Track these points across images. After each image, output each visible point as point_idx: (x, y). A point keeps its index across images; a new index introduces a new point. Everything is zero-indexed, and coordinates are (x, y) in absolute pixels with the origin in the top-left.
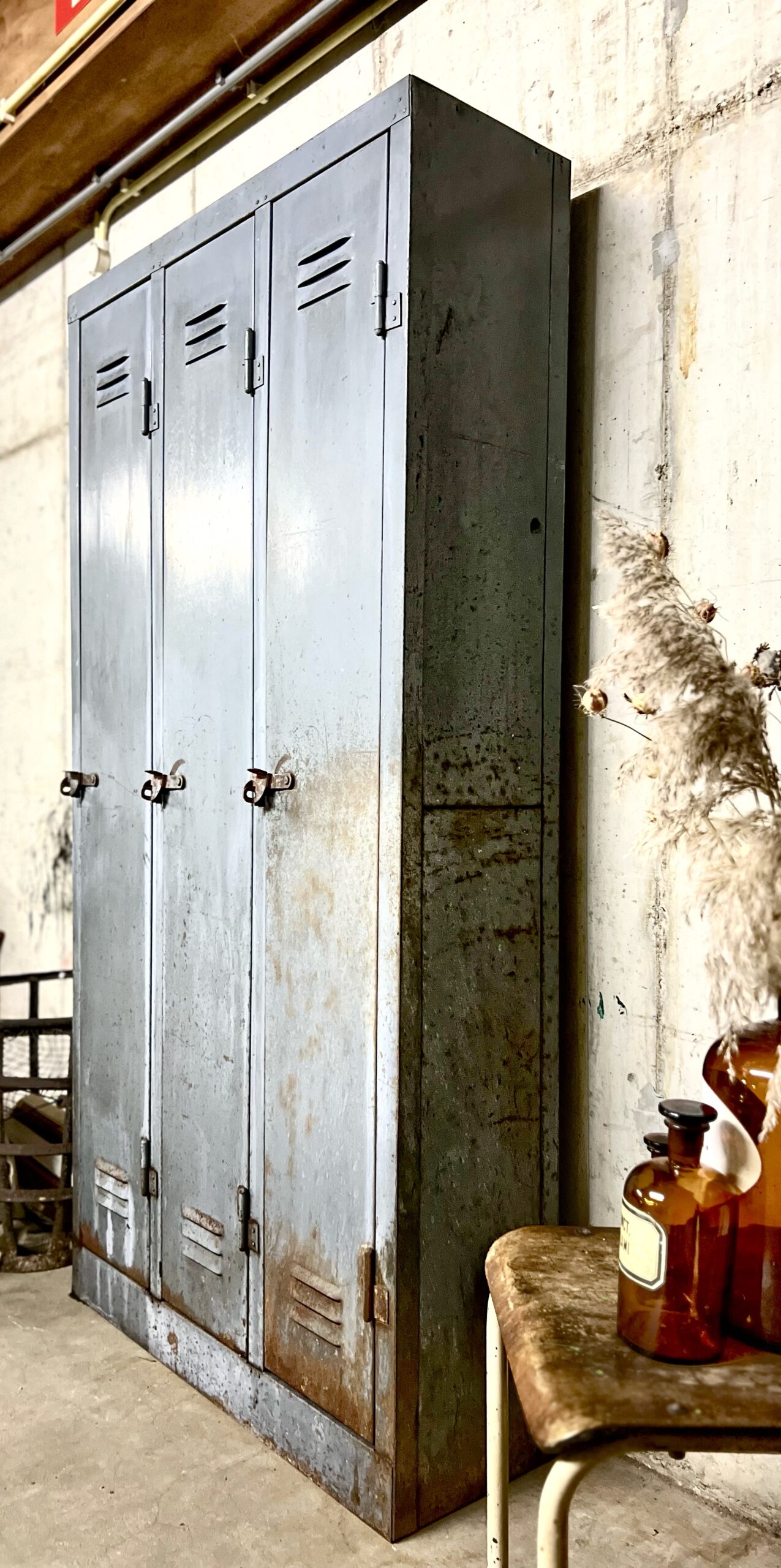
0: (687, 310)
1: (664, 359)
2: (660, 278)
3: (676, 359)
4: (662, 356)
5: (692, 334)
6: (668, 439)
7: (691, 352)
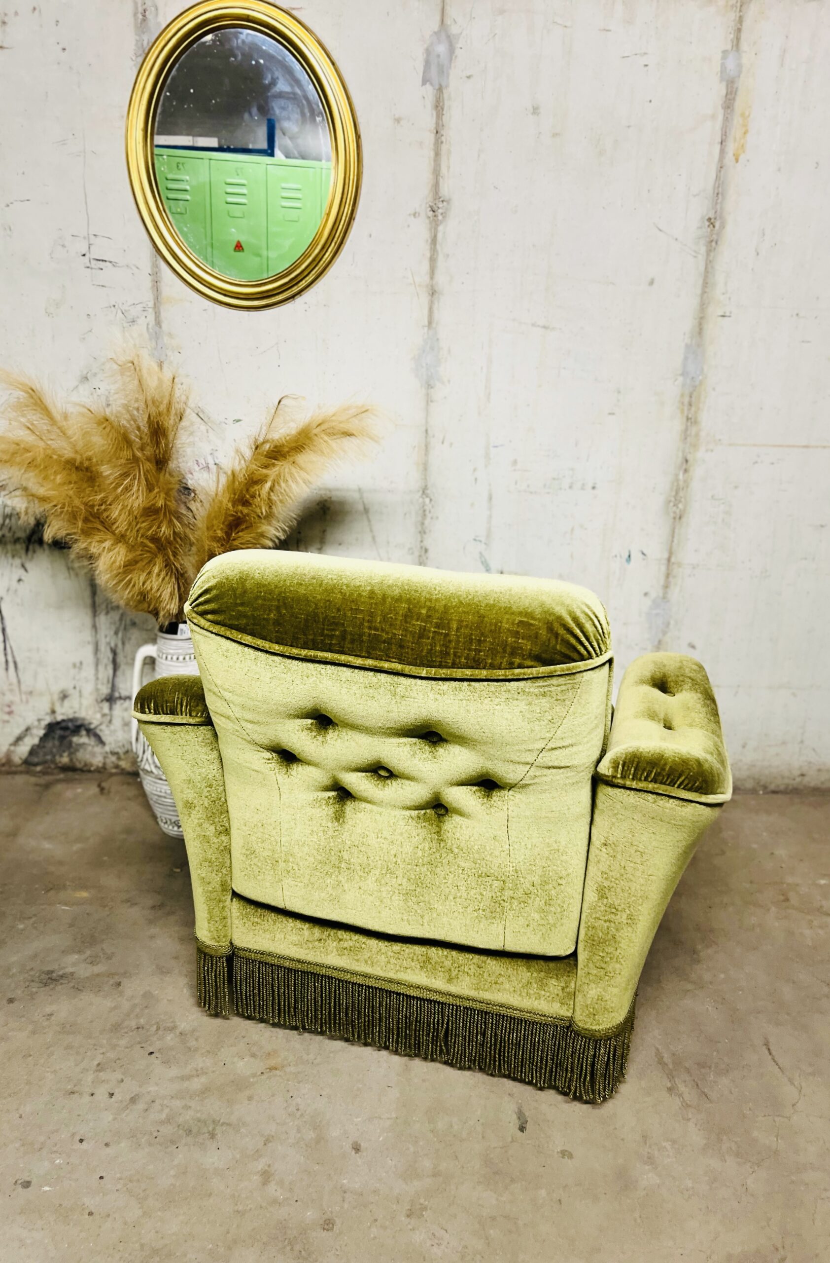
0: (743, 115)
1: (722, 143)
2: (724, 84)
3: (731, 147)
4: (720, 141)
5: (745, 133)
6: (719, 201)
7: (743, 146)
